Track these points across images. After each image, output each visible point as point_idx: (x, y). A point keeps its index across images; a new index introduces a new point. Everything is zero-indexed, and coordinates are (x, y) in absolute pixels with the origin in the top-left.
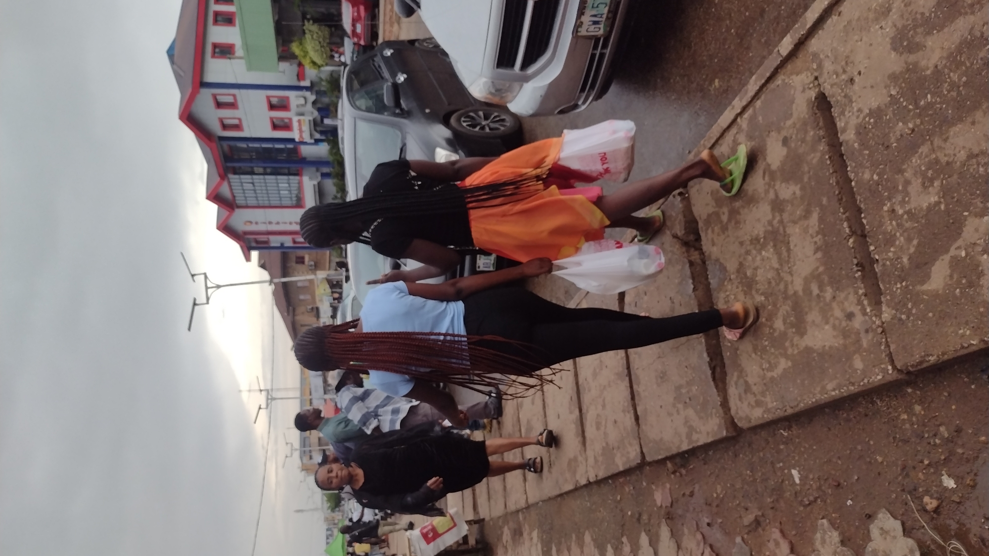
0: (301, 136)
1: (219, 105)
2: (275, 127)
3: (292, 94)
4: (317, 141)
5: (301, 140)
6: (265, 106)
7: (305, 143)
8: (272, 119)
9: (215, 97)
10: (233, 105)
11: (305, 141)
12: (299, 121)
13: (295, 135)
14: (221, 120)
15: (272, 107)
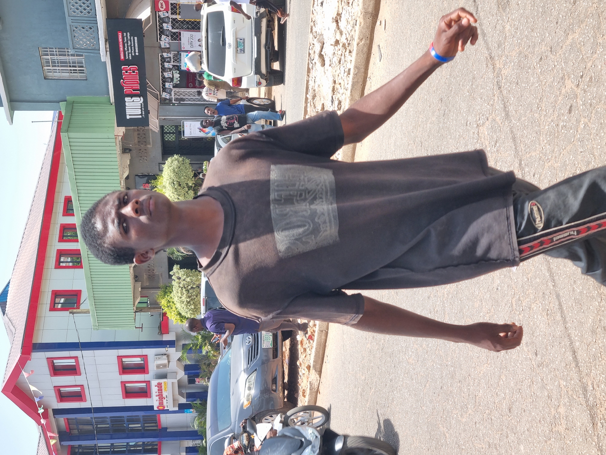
0: (161, 404)
1: (56, 371)
2: (128, 393)
3: (150, 352)
4: (182, 408)
5: (161, 408)
6: (116, 368)
7: (167, 412)
8: (123, 383)
9: (50, 361)
10: (73, 370)
11: (166, 408)
12: (159, 385)
13: (154, 402)
14: (57, 389)
15: (125, 369)
